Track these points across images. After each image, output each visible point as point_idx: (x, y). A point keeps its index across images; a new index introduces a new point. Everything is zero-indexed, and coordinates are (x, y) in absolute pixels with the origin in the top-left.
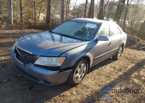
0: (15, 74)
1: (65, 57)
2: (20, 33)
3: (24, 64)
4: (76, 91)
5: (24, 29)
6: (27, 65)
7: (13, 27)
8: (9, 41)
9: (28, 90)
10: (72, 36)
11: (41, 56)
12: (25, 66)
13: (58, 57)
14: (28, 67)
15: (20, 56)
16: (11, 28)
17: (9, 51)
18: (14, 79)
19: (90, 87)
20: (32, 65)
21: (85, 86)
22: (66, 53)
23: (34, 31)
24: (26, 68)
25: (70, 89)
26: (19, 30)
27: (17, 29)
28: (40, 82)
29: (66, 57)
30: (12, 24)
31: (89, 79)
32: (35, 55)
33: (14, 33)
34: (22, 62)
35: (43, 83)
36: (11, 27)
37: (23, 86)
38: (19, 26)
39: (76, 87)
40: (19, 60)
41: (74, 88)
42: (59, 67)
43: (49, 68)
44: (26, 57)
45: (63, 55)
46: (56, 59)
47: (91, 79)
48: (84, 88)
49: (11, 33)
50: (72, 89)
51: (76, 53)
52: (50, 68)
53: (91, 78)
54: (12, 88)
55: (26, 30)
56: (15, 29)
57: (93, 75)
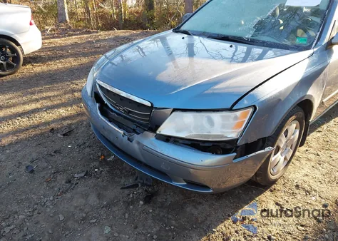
0: (99, 157)
1: (251, 110)
2: (89, 42)
3: (126, 133)
4: (277, 204)
5: (97, 32)
6: (136, 137)
7: (70, 28)
8: (68, 65)
9: (141, 203)
10: (248, 36)
11: (174, 110)
12: (129, 139)
13: (231, 109)
14: (138, 143)
15: (112, 111)
16: (65, 33)
17: (73, 91)
18: (99, 169)
19: (315, 191)
20: (151, 136)
21: (297, 186)
22: (253, 95)
23: (121, 35)
24: (135, 145)
25: (257, 199)
26: (85, 36)
27: (80, 34)
28: (174, 183)
29: (255, 107)
30: (66, 21)
31: (303, 162)
32: (156, 108)
33: (76, 45)
34: (120, 128)
35: (183, 185)
36: (66, 29)
37: (126, 191)
38: (82, 24)
39: (271, 191)
40: (110, 121)
41: (268, 193)
42: (234, 141)
43: (201, 144)
44: (130, 112)
45: (245, 102)
46: (222, 116)
47: (308, 163)
48: (297, 191)
49: (69, 45)
50: (262, 197)
51: (280, 93)
52: (207, 145)
53: (308, 160)
54: (99, 196)
55: (102, 33)
56: (75, 35)
57: (311, 150)
